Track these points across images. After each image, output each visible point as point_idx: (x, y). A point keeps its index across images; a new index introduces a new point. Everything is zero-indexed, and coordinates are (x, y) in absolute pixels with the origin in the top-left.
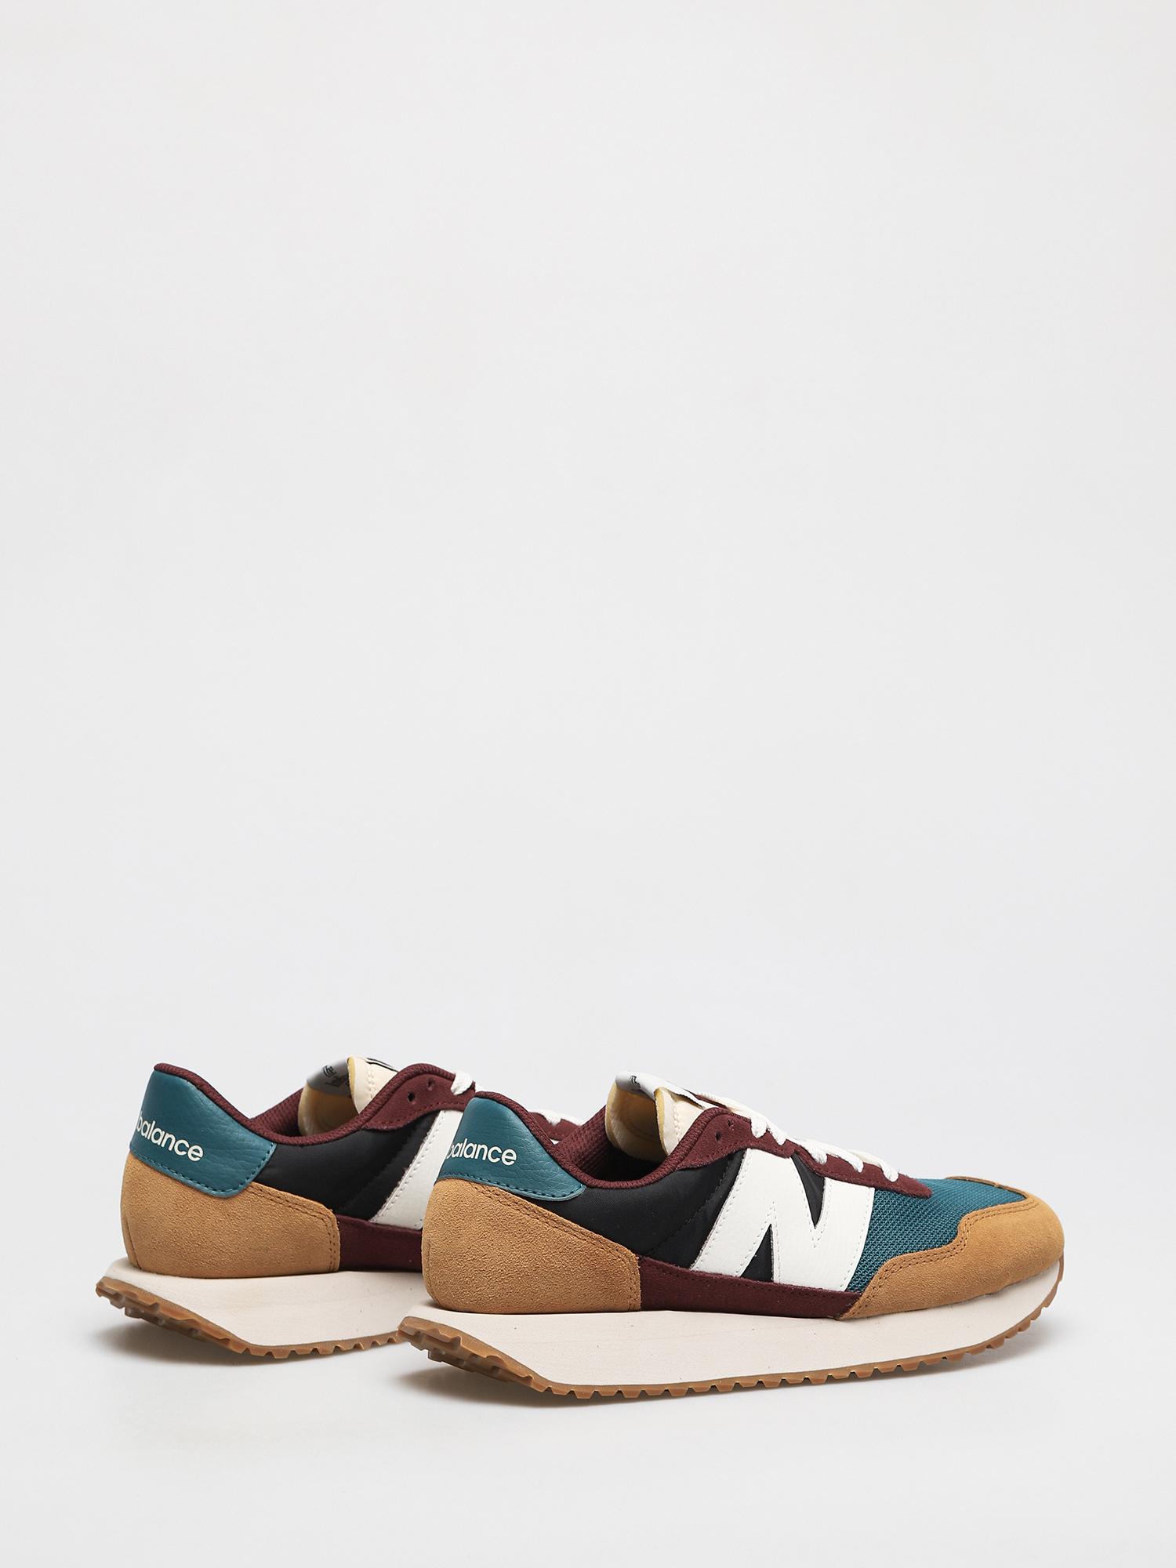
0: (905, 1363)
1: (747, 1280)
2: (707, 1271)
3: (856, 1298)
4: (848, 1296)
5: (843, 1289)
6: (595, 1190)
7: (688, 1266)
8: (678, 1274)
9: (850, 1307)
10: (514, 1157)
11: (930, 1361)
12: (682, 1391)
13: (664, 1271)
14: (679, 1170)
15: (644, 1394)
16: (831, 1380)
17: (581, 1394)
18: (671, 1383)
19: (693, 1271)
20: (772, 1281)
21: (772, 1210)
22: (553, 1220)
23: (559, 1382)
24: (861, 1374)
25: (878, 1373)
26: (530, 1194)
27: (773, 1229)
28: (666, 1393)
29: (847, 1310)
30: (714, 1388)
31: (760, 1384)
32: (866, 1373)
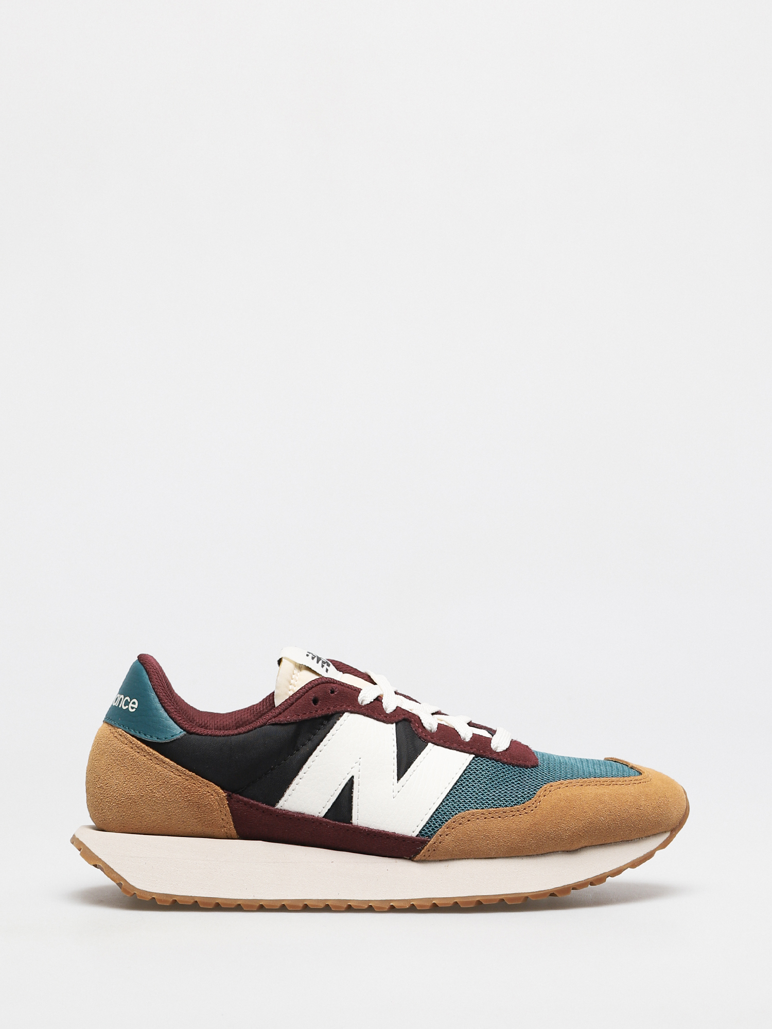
0: (462, 900)
1: (329, 821)
2: (290, 810)
3: (424, 843)
4: (418, 840)
5: (414, 835)
6: (193, 736)
7: (274, 806)
8: (265, 811)
9: (421, 851)
10: (136, 706)
11: (486, 900)
12: (252, 906)
13: (251, 808)
14: (269, 725)
15: (218, 906)
16: (393, 909)
17: (160, 900)
18: (244, 898)
19: (277, 809)
20: (352, 823)
21: (358, 764)
22: (156, 757)
23: (144, 889)
24: (420, 906)
25: (435, 907)
26: (143, 737)
27: (355, 780)
28: (238, 907)
29: (418, 852)
30: (283, 907)
31: (327, 907)
32: (425, 906)
